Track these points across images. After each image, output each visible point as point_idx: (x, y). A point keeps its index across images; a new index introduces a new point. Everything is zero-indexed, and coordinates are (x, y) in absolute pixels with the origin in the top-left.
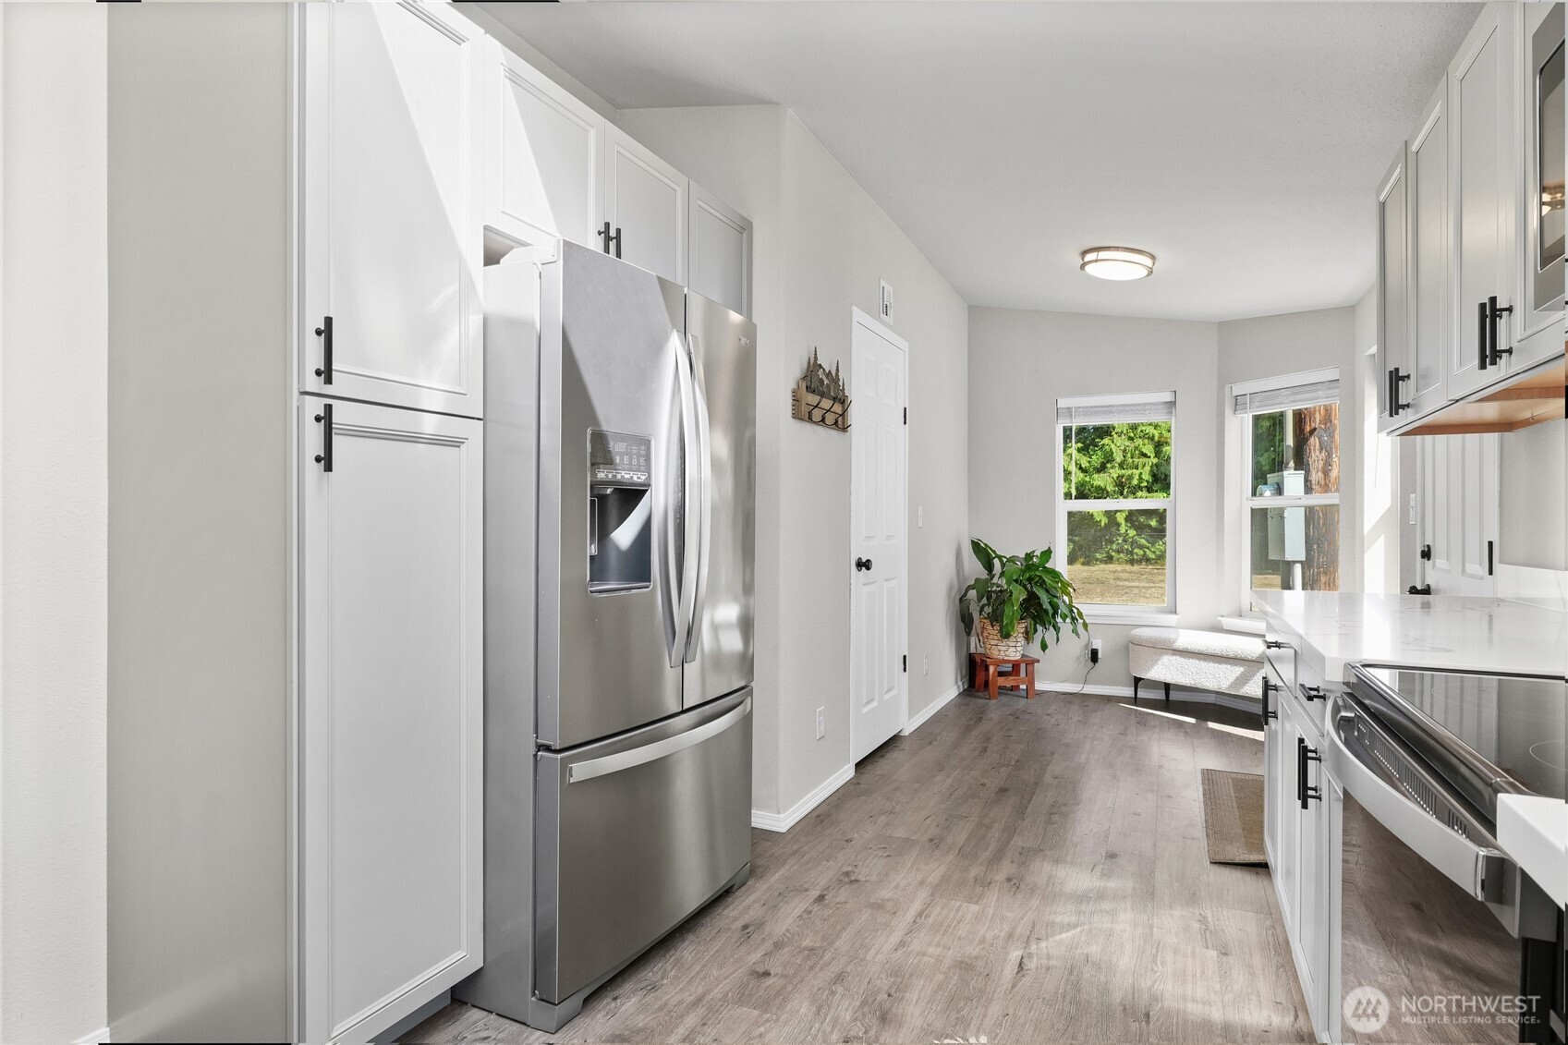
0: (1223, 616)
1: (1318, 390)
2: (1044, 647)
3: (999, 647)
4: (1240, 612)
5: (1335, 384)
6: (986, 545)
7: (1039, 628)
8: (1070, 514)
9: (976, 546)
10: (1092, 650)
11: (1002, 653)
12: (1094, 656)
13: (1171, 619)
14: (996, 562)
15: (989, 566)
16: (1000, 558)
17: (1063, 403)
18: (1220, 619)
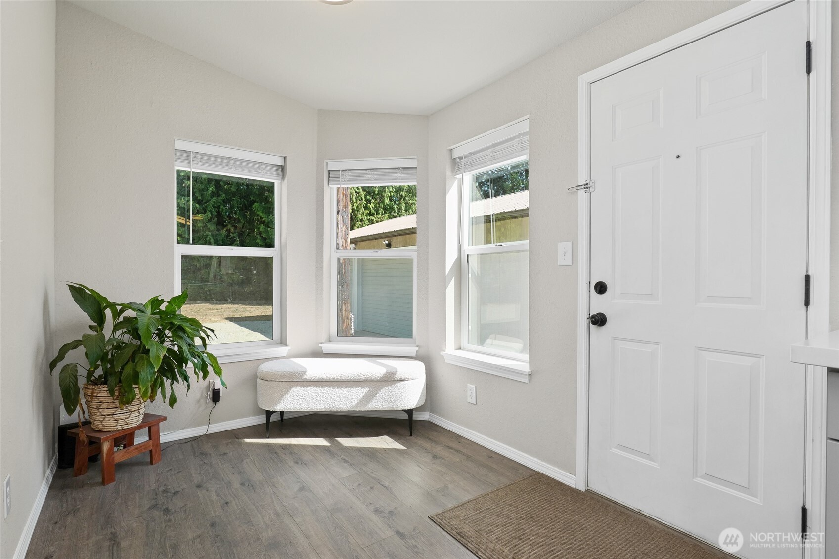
0: (321, 343)
1: (397, 173)
2: (173, 401)
3: (116, 417)
4: (330, 337)
5: (414, 171)
6: (92, 291)
7: (167, 382)
8: (184, 257)
9: (79, 293)
10: (214, 390)
11: (121, 422)
12: (216, 396)
13: (282, 351)
14: (108, 312)
15: (100, 319)
16: (112, 306)
17: (180, 145)
18: (320, 345)
